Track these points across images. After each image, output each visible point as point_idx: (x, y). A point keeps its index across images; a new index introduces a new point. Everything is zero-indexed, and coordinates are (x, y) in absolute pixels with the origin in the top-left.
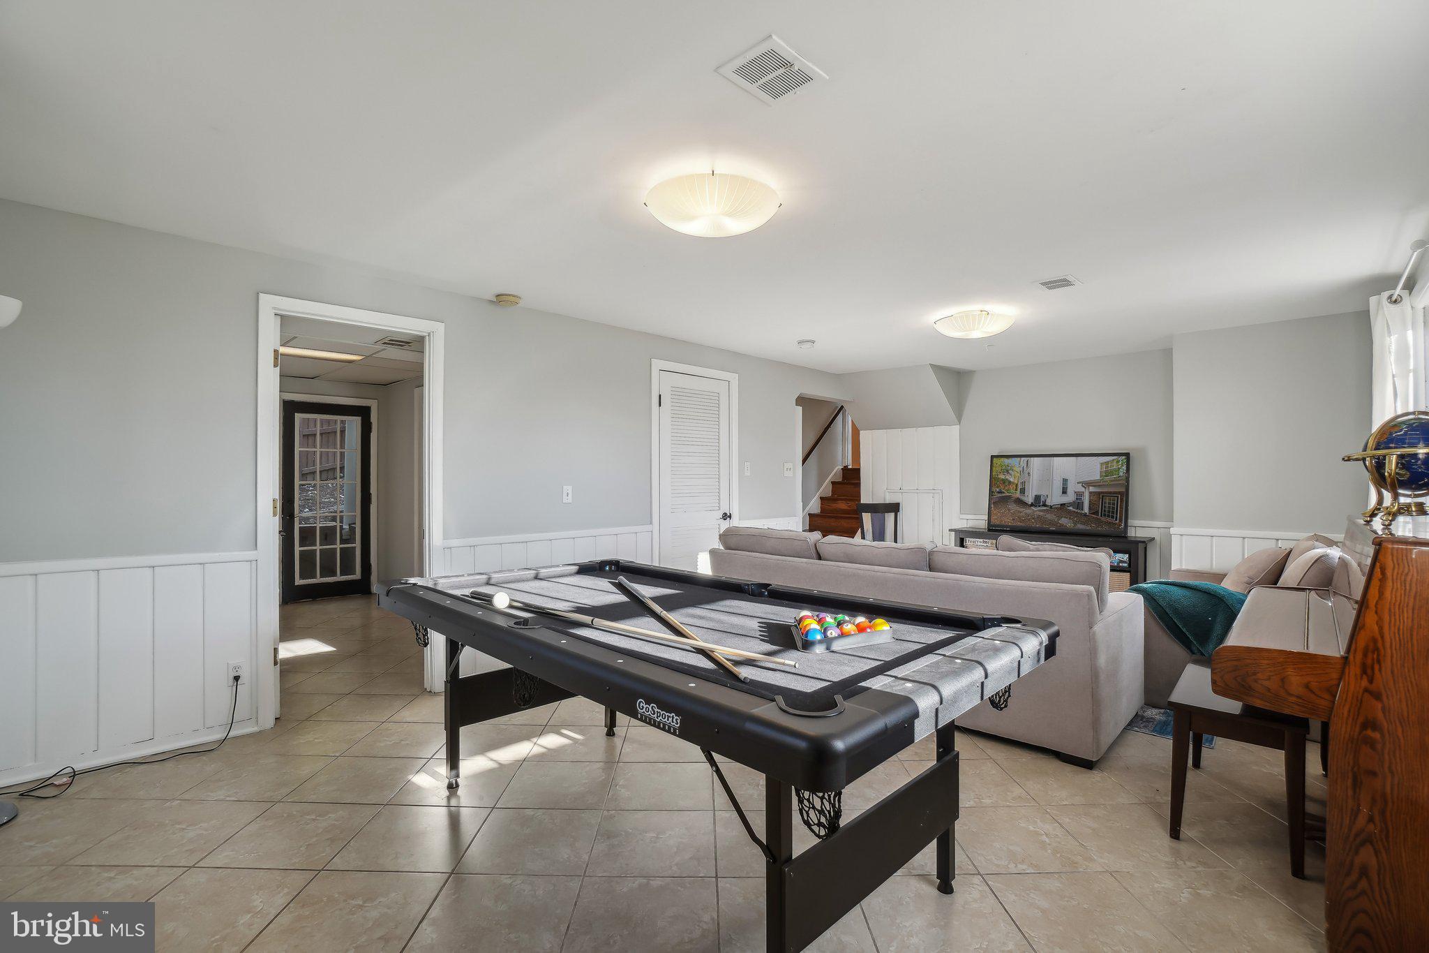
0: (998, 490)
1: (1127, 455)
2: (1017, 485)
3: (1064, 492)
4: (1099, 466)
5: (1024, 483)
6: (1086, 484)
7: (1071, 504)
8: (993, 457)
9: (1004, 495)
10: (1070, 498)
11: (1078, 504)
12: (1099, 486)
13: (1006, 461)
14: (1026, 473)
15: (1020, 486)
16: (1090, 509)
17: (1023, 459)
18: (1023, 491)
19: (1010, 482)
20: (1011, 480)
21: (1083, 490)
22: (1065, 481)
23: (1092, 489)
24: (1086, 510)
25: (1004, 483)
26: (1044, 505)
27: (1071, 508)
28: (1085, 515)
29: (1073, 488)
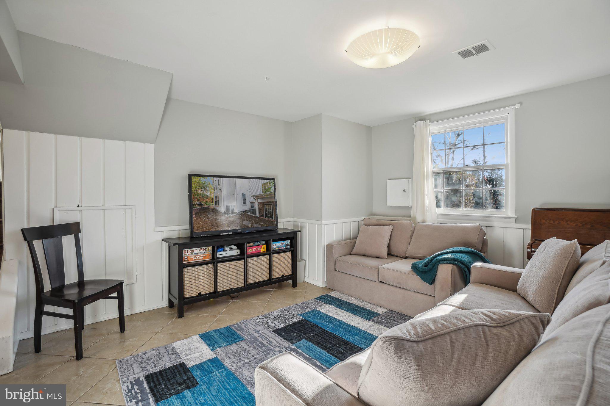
0: (198, 203)
1: (274, 179)
2: (212, 199)
3: (244, 203)
4: (261, 185)
5: (217, 197)
6: (256, 197)
7: (249, 211)
8: (190, 176)
9: (203, 206)
10: (248, 207)
11: (253, 211)
12: (262, 198)
13: (203, 180)
14: (218, 189)
15: (214, 200)
16: (259, 213)
17: (215, 178)
18: (217, 203)
19: (207, 196)
20: (208, 194)
21: (254, 201)
22: (244, 195)
23: (259, 200)
24: (257, 214)
25: (203, 197)
26: (233, 213)
27: (249, 214)
28: (257, 217)
29: (249, 200)
